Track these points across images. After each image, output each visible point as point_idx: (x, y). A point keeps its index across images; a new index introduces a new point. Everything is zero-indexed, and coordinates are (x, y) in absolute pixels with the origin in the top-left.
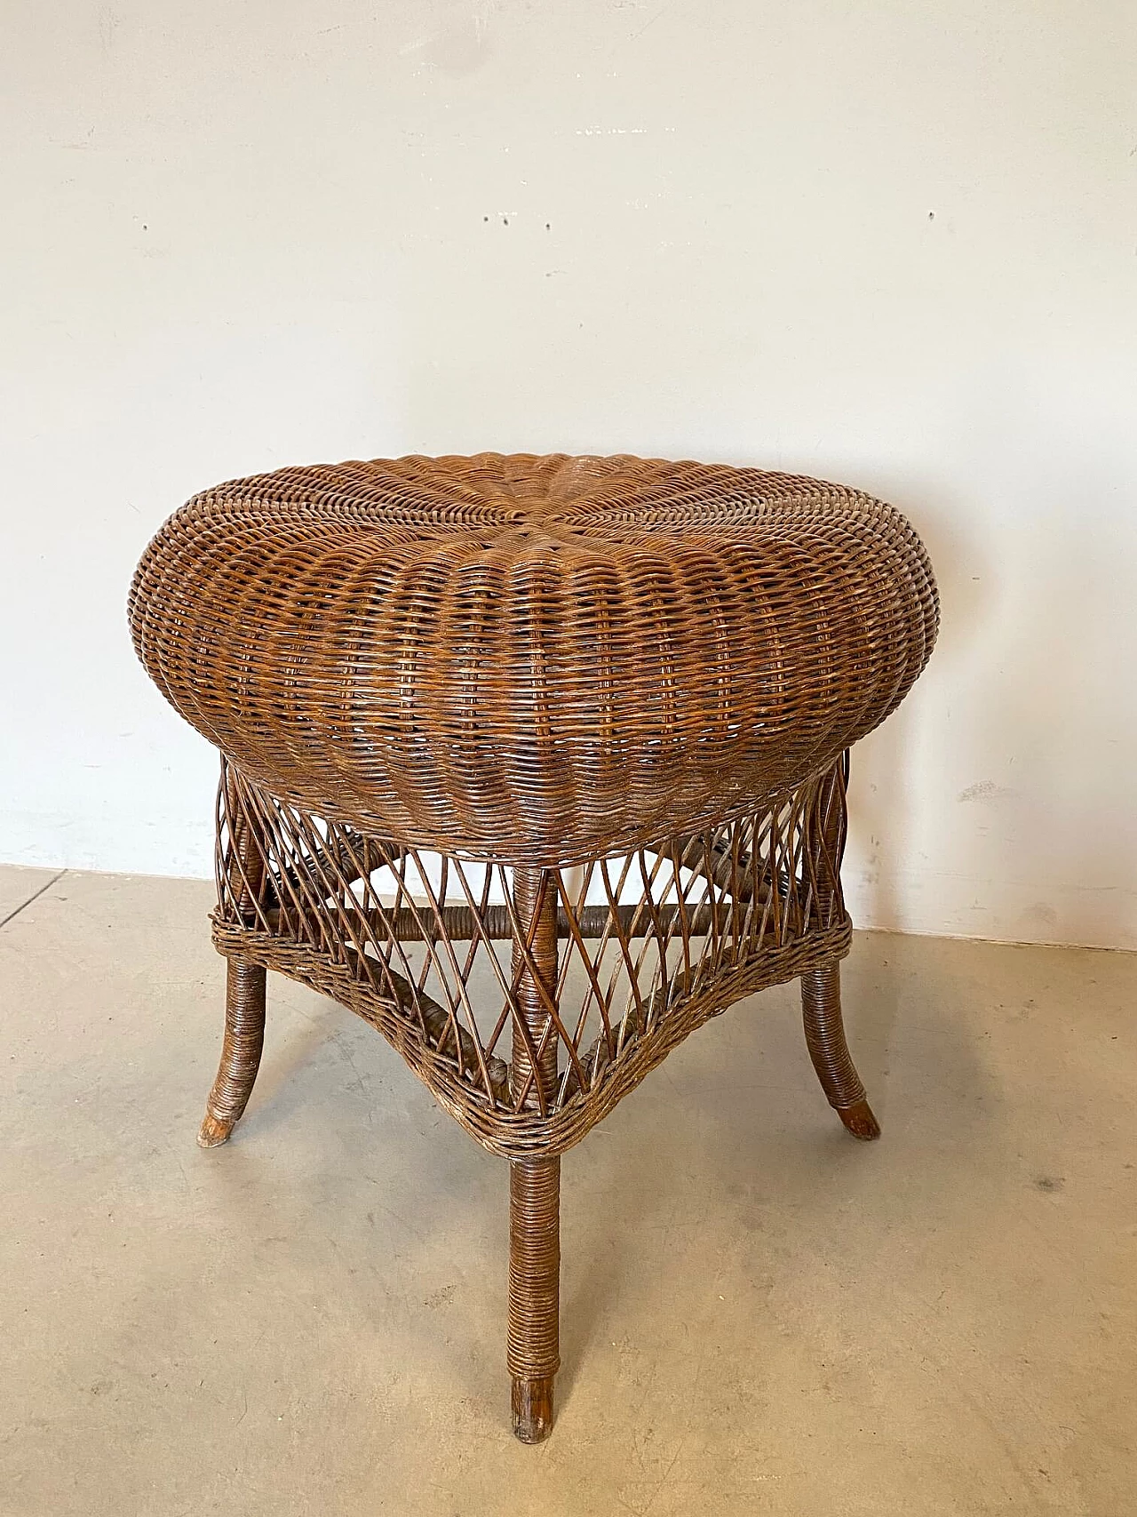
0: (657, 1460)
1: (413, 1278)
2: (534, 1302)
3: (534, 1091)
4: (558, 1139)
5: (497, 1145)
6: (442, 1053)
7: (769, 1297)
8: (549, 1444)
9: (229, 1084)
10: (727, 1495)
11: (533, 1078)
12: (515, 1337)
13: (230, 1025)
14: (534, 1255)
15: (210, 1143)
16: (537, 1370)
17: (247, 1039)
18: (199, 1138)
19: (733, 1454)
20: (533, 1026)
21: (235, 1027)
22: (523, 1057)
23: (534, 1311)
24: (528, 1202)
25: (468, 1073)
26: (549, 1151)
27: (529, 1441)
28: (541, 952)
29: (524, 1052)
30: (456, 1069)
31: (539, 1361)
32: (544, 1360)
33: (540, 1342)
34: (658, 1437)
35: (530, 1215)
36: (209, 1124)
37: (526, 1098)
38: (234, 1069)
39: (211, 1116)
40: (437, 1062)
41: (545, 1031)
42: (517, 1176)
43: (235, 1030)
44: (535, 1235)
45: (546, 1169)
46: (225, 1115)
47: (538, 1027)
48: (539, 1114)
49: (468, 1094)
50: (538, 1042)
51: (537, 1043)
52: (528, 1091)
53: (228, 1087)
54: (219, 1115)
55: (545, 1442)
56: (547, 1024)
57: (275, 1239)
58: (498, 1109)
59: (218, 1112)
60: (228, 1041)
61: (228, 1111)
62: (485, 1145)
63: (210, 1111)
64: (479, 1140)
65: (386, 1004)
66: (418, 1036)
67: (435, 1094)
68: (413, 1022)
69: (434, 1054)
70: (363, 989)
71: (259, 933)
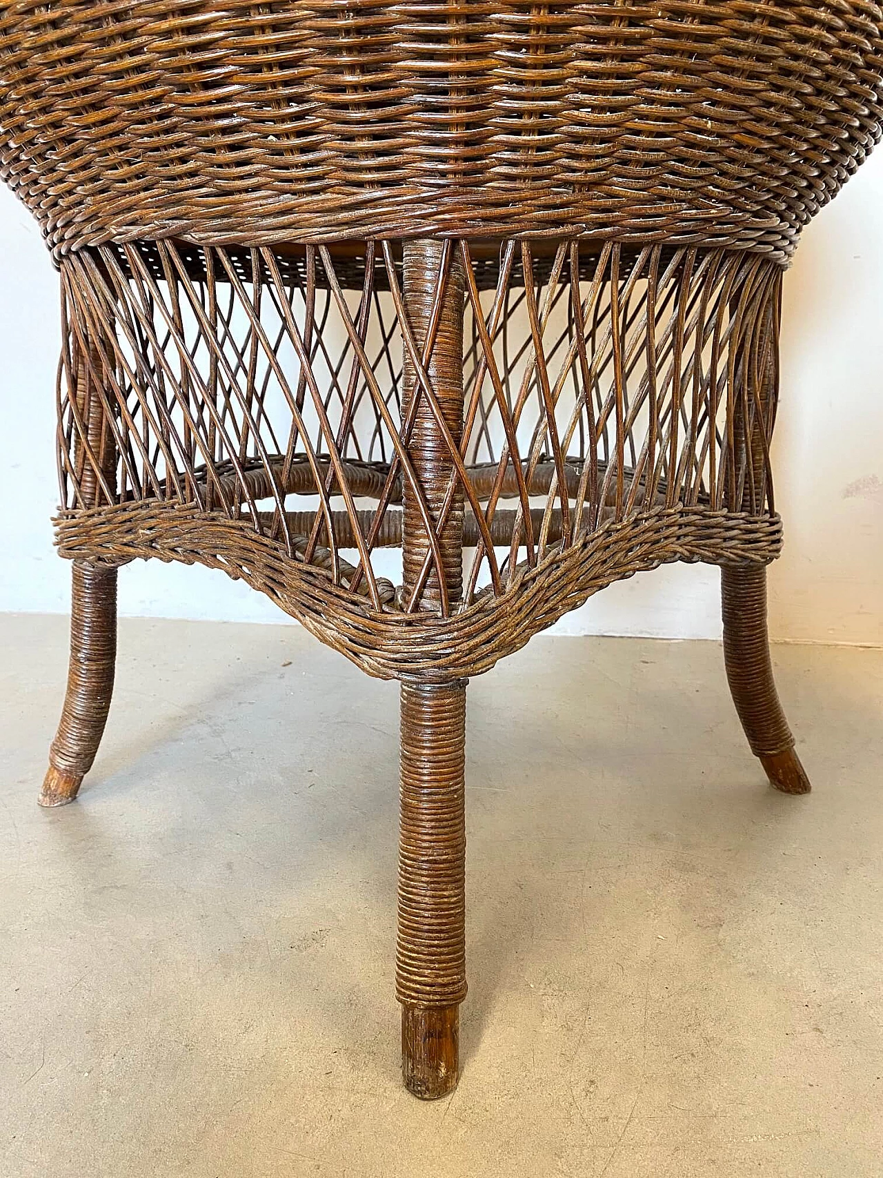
0: (607, 1119)
1: (277, 922)
2: (433, 897)
3: (431, 587)
4: (465, 646)
5: (383, 661)
6: (311, 562)
7: (721, 936)
8: (455, 1100)
9: (73, 723)
10: (713, 1162)
11: (432, 563)
12: (407, 949)
13: (76, 649)
14: (432, 828)
15: (52, 801)
16: (435, 993)
17: (94, 668)
18: (41, 797)
19: (710, 1108)
20: (432, 489)
21: (79, 651)
22: (418, 537)
23: (432, 910)
24: (424, 748)
25: (344, 582)
26: (452, 664)
27: (426, 1096)
28: (442, 375)
29: (419, 529)
30: (330, 581)
31: (440, 980)
32: (446, 980)
33: (441, 954)
34: (605, 1091)
35: (426, 768)
36: (51, 777)
37: (420, 595)
38: (80, 706)
39: (54, 766)
40: (304, 576)
41: (446, 496)
42: (410, 713)
43: (79, 655)
44: (434, 797)
45: (448, 701)
46: (67, 763)
47: (439, 489)
48: (440, 614)
49: (344, 603)
50: (438, 513)
51: (436, 513)
52: (424, 585)
53: (74, 731)
54: (62, 764)
55: (451, 1095)
56: (450, 484)
57: (112, 887)
58: (383, 612)
59: (60, 760)
60: (73, 673)
61: (71, 759)
62: (366, 666)
63: (52, 761)
64: (358, 661)
65: (241, 529)
66: (280, 554)
67: (302, 618)
68: (276, 538)
69: (300, 566)
70: (213, 519)
71: (100, 509)
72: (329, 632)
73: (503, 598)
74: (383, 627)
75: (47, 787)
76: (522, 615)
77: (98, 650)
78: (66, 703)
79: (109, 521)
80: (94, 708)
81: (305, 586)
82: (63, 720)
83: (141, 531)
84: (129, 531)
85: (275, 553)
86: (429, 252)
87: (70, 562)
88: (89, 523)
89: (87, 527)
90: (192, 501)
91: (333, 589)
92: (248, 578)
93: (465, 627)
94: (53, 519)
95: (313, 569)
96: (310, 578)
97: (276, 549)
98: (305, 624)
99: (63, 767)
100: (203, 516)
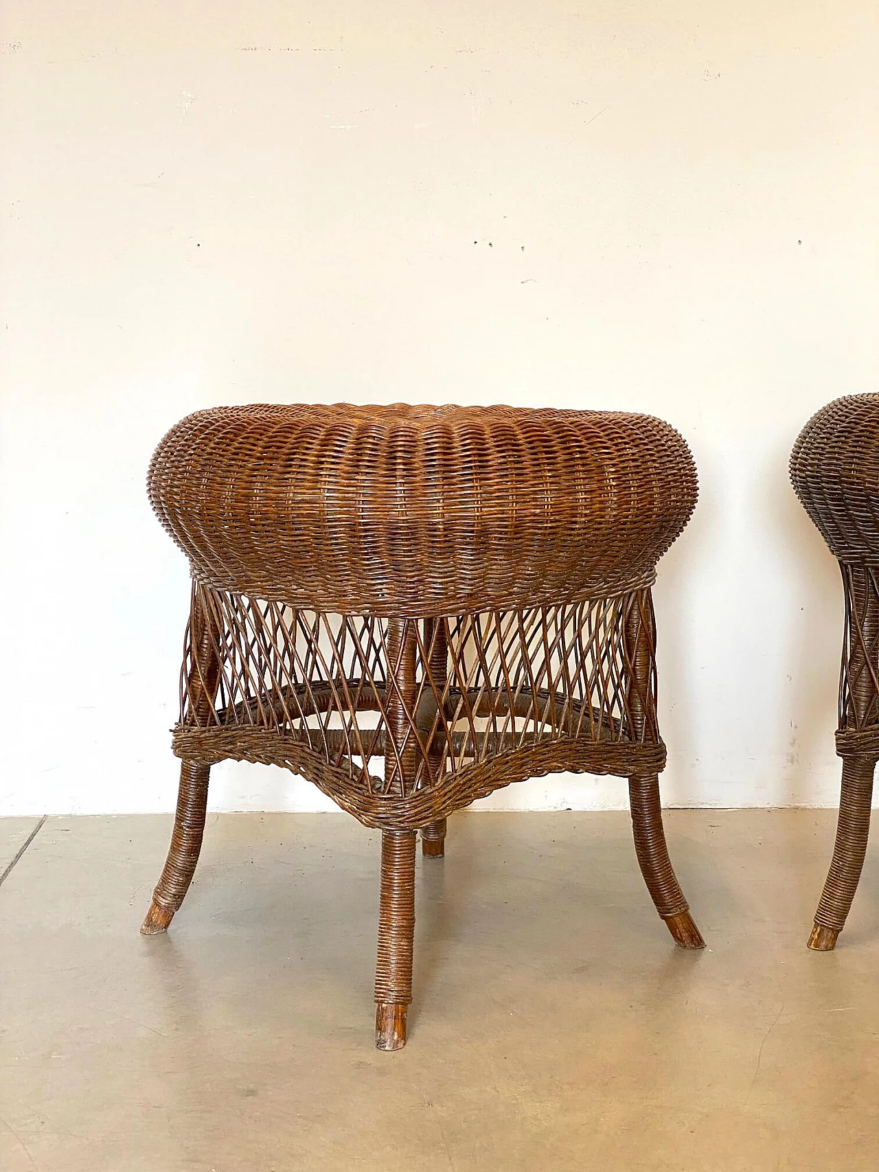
4: (412, 812)
6: (338, 767)
9: (174, 872)
11: (397, 770)
15: (153, 930)
26: (406, 821)
30: (348, 776)
31: (396, 989)
32: (400, 989)
33: (397, 975)
37: (391, 785)
39: (156, 904)
41: (405, 737)
42: (387, 847)
43: (181, 823)
46: (167, 901)
47: (402, 733)
49: (354, 788)
51: (400, 745)
52: (393, 780)
53: (173, 877)
54: (163, 902)
56: (408, 731)
58: (373, 793)
60: (176, 835)
62: (364, 821)
63: (155, 900)
64: (360, 818)
65: (301, 747)
66: (323, 761)
67: (332, 796)
68: (320, 753)
69: (333, 768)
70: (285, 740)
71: (210, 727)
72: (346, 804)
73: (433, 789)
74: (372, 801)
75: (149, 918)
76: (446, 798)
77: (195, 821)
78: (169, 858)
79: (216, 736)
80: (188, 862)
81: (335, 779)
82: (166, 870)
83: (239, 744)
84: (230, 743)
85: (319, 761)
86: (401, 624)
87: (180, 760)
88: (202, 736)
89: (200, 738)
90: (273, 728)
91: (348, 781)
92: (303, 774)
93: (413, 802)
94: (171, 731)
95: (339, 770)
96: (338, 775)
97: (320, 759)
98: (334, 800)
99: (163, 904)
100: (279, 738)
